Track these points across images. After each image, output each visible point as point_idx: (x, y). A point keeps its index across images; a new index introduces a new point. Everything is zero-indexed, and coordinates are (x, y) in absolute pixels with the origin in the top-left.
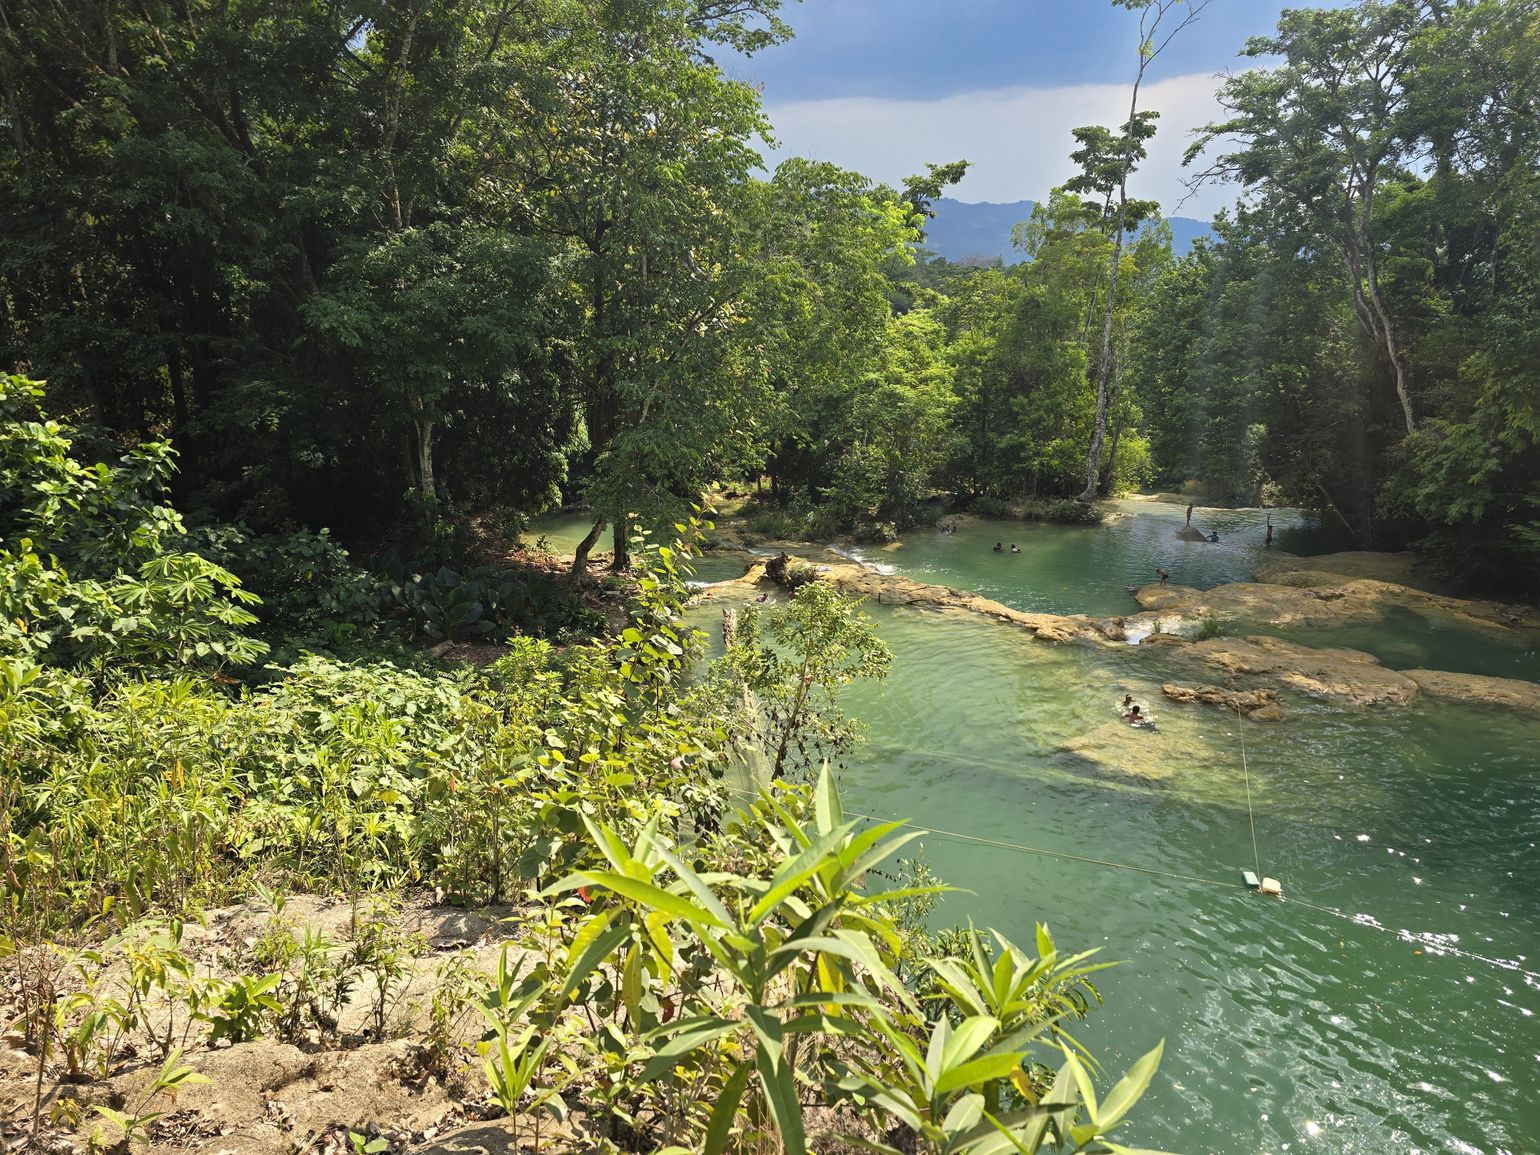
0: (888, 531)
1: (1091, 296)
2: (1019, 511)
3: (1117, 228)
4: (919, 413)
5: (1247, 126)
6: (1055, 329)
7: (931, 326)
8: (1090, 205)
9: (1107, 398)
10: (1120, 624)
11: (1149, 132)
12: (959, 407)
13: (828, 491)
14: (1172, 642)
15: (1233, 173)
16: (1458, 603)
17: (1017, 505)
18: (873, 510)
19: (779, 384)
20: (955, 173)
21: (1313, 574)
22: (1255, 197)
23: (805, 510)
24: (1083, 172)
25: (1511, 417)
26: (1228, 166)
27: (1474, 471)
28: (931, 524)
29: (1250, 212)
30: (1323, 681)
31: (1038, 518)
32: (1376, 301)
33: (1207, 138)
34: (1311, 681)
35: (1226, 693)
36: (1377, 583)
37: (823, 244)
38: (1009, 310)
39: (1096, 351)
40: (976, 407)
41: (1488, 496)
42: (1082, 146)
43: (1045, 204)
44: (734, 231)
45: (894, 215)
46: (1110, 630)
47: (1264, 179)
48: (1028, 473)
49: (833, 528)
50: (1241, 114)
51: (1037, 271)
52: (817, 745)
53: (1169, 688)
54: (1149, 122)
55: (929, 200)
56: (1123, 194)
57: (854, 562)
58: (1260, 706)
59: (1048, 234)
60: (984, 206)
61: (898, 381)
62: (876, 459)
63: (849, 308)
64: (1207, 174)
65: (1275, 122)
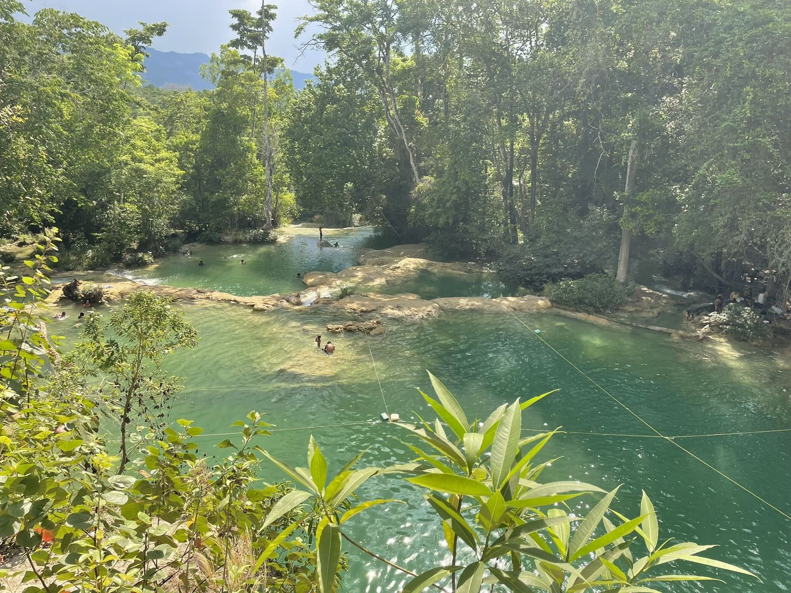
0: (148, 257)
1: (253, 110)
2: (228, 238)
3: (262, 71)
4: (159, 181)
5: (326, 19)
6: (235, 129)
7: (154, 126)
8: (245, 56)
9: (270, 170)
10: (298, 296)
11: (272, 17)
12: (184, 177)
13: (99, 235)
14: (327, 302)
15: (322, 45)
16: (448, 264)
17: (227, 235)
18: (135, 246)
19: (56, 164)
20: (160, 30)
21: (385, 258)
22: (333, 58)
23: (84, 249)
24: (239, 37)
25: (459, 174)
26: (318, 40)
27: (448, 201)
28: (175, 251)
29: (332, 67)
30: (399, 310)
31: (241, 242)
32: (396, 117)
33: (305, 24)
34: (395, 311)
35: (358, 324)
36: (413, 259)
37: (79, 68)
38: (206, 117)
39: (260, 143)
40: (193, 177)
41: (454, 213)
42: (235, 21)
43: (218, 55)
44: (8, 56)
45: (122, 53)
46: (293, 300)
47: (338, 49)
48: (232, 216)
49: (108, 259)
50: (322, 12)
51: (219, 94)
52: (152, 398)
53: (330, 326)
54: (272, 11)
55: (144, 45)
56: (264, 52)
57: (126, 280)
58: (374, 328)
59: (223, 72)
60: (172, 54)
61: (140, 161)
62: (132, 212)
63: (104, 111)
64: (308, 44)
65: (339, 18)
